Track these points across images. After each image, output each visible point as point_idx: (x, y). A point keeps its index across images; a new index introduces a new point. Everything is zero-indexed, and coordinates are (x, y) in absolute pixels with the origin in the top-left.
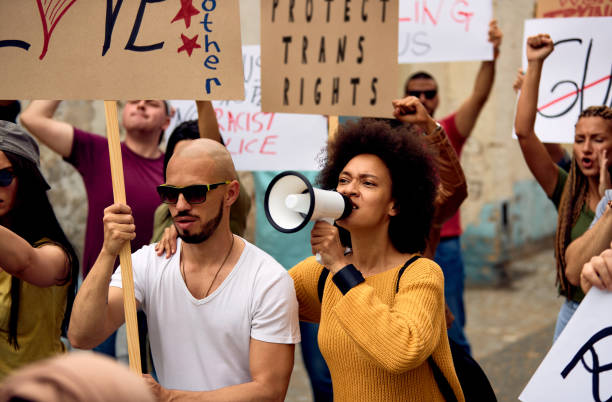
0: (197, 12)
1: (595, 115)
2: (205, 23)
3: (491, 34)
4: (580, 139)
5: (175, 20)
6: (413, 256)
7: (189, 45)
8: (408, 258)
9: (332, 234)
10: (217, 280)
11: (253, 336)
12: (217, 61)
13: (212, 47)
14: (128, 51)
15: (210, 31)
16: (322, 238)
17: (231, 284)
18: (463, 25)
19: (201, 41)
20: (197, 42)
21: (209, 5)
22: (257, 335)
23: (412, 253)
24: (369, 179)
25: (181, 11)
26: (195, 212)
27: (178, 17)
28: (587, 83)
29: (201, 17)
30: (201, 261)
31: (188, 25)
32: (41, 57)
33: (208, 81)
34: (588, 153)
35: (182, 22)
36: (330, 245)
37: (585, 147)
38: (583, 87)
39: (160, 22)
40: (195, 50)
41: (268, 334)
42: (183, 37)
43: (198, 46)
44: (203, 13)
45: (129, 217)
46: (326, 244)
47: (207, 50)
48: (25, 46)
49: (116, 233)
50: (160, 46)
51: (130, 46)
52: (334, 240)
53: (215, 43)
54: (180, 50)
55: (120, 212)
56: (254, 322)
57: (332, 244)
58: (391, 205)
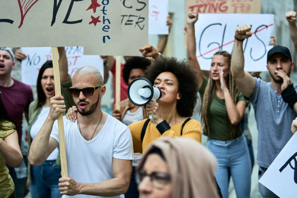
0: (100, 6)
1: (220, 54)
2: (103, 10)
3: (168, 22)
4: (213, 65)
5: (88, 9)
6: (187, 118)
7: (95, 21)
8: (185, 119)
9: (157, 106)
10: (96, 132)
11: (114, 157)
12: (109, 28)
13: (106, 22)
14: (64, 24)
15: (106, 14)
16: (152, 108)
17: (103, 133)
18: (155, 18)
19: (101, 19)
20: (99, 19)
21: (105, 2)
22: (116, 156)
23: (186, 117)
24: (169, 82)
25: (91, 5)
26: (87, 100)
27: (90, 8)
28: (224, 43)
29: (101, 8)
30: (88, 123)
31: (95, 12)
32: (19, 27)
33: (104, 37)
34: (215, 71)
35: (92, 10)
36: (157, 111)
37: (214, 68)
38: (222, 46)
39: (81, 11)
40: (98, 23)
41: (122, 156)
42: (92, 17)
43: (100, 21)
44: (102, 6)
45: (63, 101)
46: (155, 111)
47: (104, 23)
48: (11, 22)
49: (57, 109)
50: (80, 21)
51: (65, 21)
52: (158, 109)
53: (108, 20)
54: (90, 23)
55: (59, 99)
56: (115, 150)
57: (157, 110)
58: (178, 95)
